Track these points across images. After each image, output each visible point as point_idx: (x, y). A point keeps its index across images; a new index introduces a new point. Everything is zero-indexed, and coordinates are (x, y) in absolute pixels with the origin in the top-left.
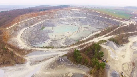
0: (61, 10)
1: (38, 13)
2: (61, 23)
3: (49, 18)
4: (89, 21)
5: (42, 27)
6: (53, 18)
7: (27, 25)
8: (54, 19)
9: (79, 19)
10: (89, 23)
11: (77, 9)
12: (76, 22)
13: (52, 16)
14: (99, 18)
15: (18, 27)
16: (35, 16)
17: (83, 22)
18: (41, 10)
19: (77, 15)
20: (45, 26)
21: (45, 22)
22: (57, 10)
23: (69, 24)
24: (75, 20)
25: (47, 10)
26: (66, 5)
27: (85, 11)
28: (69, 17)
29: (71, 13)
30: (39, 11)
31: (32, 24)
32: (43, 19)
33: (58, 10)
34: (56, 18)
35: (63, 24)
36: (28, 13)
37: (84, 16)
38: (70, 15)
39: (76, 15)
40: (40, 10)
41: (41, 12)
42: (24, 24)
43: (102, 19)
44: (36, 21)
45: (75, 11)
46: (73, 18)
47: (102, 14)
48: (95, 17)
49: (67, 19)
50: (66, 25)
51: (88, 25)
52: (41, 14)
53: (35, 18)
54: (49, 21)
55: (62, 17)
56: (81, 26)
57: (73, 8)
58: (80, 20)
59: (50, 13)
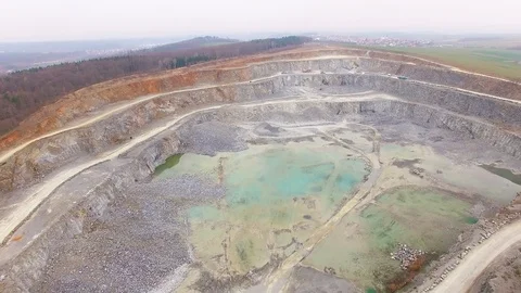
0: (271, 58)
1: (165, 76)
2: (268, 127)
3: (211, 101)
4: (411, 117)
5: (166, 157)
6: (232, 101)
7: (87, 148)
8: (234, 106)
9: (361, 104)
10: (413, 127)
11: (346, 52)
12: (343, 124)
13: (225, 91)
14: (466, 105)
15: (29, 163)
16: (147, 93)
17: (384, 122)
18: (181, 63)
19: (344, 82)
20: (186, 145)
21: (189, 123)
22: (254, 61)
23: (310, 138)
24: (339, 110)
25: (206, 59)
26: (294, 38)
27: (384, 63)
28: (312, 97)
29: (318, 72)
30: (173, 67)
31: (118, 141)
32: (184, 106)
33: (258, 60)
34: (244, 99)
35: (282, 136)
36: (115, 76)
37: (382, 90)
38: (313, 84)
39: (343, 84)
40: (175, 61)
41: (177, 72)
42: (72, 142)
43: (490, 110)
44: (143, 117)
45: (333, 66)
46: (329, 99)
47: (483, 79)
48: (442, 99)
49: (300, 106)
50: (297, 140)
51: (412, 142)
52: (177, 82)
53: (142, 106)
54: (209, 116)
55: (274, 94)
56: (375, 150)
57: (328, 47)
58: (364, 108)
59: (219, 76)
